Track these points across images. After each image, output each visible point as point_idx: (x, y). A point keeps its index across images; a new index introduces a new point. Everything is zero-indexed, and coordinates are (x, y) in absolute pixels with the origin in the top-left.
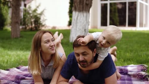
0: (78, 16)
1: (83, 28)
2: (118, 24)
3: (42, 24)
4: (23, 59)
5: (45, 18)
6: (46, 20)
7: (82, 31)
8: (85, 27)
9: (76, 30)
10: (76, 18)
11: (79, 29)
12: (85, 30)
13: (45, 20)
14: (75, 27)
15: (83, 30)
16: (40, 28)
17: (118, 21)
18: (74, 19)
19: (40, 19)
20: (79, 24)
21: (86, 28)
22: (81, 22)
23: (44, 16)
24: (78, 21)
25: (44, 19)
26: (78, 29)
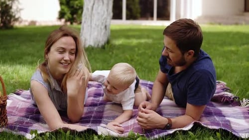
0: (94, 4)
1: (102, 23)
2: (139, 15)
3: (14, 16)
4: (15, 78)
5: (20, 7)
6: (21, 9)
7: (101, 28)
8: (106, 22)
9: (91, 26)
10: (90, 8)
11: (96, 24)
12: (106, 26)
13: (19, 10)
14: (89, 23)
15: (103, 27)
16: (12, 24)
17: (139, 10)
18: (88, 9)
19: (11, 8)
20: (95, 18)
21: (107, 24)
22: (98, 13)
23: (19, 3)
24: (94, 11)
25: (18, 8)
26: (93, 26)
